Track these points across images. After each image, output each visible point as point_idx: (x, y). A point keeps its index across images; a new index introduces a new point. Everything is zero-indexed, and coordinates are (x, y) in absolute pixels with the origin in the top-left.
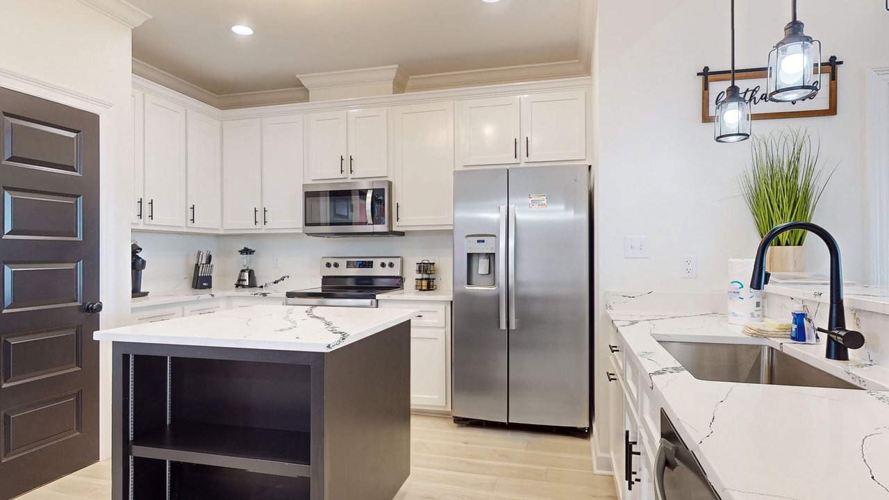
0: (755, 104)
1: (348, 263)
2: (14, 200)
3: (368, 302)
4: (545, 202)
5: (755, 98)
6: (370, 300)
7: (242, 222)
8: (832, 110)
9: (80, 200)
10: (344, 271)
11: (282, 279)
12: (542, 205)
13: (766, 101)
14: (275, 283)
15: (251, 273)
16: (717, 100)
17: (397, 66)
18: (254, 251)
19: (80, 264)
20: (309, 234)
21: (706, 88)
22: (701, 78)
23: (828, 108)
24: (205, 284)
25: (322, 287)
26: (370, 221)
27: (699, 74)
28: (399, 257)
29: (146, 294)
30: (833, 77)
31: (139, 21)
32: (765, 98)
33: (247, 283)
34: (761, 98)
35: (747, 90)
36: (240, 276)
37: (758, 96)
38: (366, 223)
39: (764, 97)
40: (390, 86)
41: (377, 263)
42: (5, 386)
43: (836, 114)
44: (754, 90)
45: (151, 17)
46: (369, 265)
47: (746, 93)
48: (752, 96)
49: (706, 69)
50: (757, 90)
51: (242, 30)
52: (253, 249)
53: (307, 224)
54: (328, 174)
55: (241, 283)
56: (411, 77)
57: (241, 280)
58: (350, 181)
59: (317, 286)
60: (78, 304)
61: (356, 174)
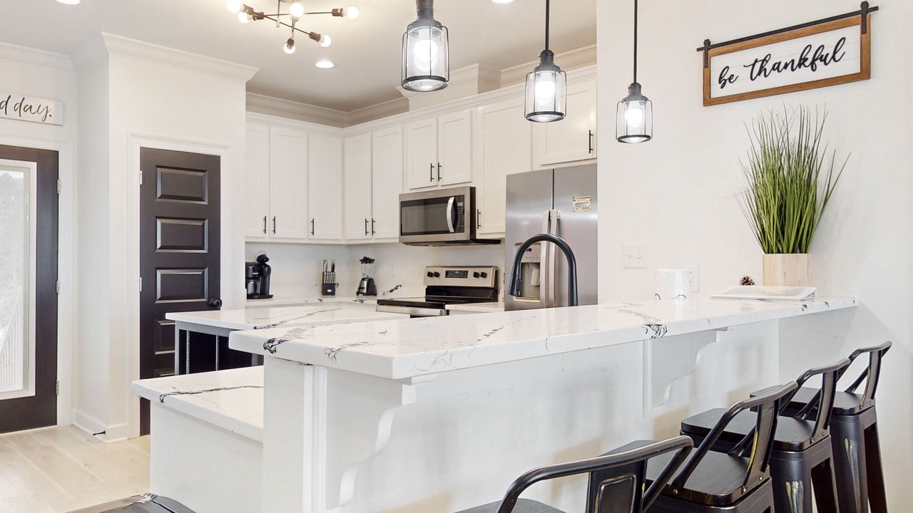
0: (765, 76)
1: (447, 273)
2: (162, 224)
3: (437, 311)
4: (588, 205)
5: (765, 70)
6: (439, 310)
7: (357, 234)
8: (865, 73)
9: (206, 222)
10: (443, 281)
11: (396, 288)
12: (586, 208)
13: (779, 72)
14: (391, 291)
15: (370, 282)
16: (721, 78)
17: (477, 65)
18: (374, 260)
19: (206, 270)
20: (407, 243)
21: (707, 64)
22: (702, 53)
23: (859, 71)
24: (329, 291)
25: (426, 297)
26: (452, 230)
27: (699, 50)
28: (491, 267)
29: (271, 296)
30: (865, 30)
31: (250, 76)
32: (778, 68)
33: (365, 291)
34: (773, 69)
35: (756, 61)
36: (361, 284)
37: (769, 67)
38: (448, 232)
39: (776, 67)
40: (475, 85)
41: (471, 272)
42: (157, 353)
43: (870, 78)
44: (763, 61)
45: (259, 70)
46: (464, 275)
47: (754, 65)
48: (762, 67)
49: (707, 42)
50: (767, 59)
51: (325, 64)
52: (373, 258)
53: (402, 234)
54: (419, 183)
55: (361, 291)
56: (503, 71)
57: (361, 288)
58: (440, 188)
59: (421, 296)
60: (204, 300)
61: (445, 181)
